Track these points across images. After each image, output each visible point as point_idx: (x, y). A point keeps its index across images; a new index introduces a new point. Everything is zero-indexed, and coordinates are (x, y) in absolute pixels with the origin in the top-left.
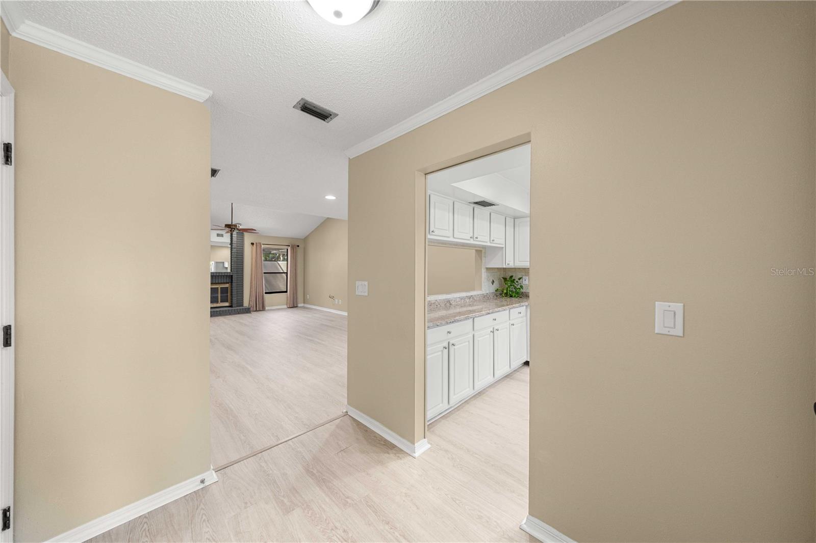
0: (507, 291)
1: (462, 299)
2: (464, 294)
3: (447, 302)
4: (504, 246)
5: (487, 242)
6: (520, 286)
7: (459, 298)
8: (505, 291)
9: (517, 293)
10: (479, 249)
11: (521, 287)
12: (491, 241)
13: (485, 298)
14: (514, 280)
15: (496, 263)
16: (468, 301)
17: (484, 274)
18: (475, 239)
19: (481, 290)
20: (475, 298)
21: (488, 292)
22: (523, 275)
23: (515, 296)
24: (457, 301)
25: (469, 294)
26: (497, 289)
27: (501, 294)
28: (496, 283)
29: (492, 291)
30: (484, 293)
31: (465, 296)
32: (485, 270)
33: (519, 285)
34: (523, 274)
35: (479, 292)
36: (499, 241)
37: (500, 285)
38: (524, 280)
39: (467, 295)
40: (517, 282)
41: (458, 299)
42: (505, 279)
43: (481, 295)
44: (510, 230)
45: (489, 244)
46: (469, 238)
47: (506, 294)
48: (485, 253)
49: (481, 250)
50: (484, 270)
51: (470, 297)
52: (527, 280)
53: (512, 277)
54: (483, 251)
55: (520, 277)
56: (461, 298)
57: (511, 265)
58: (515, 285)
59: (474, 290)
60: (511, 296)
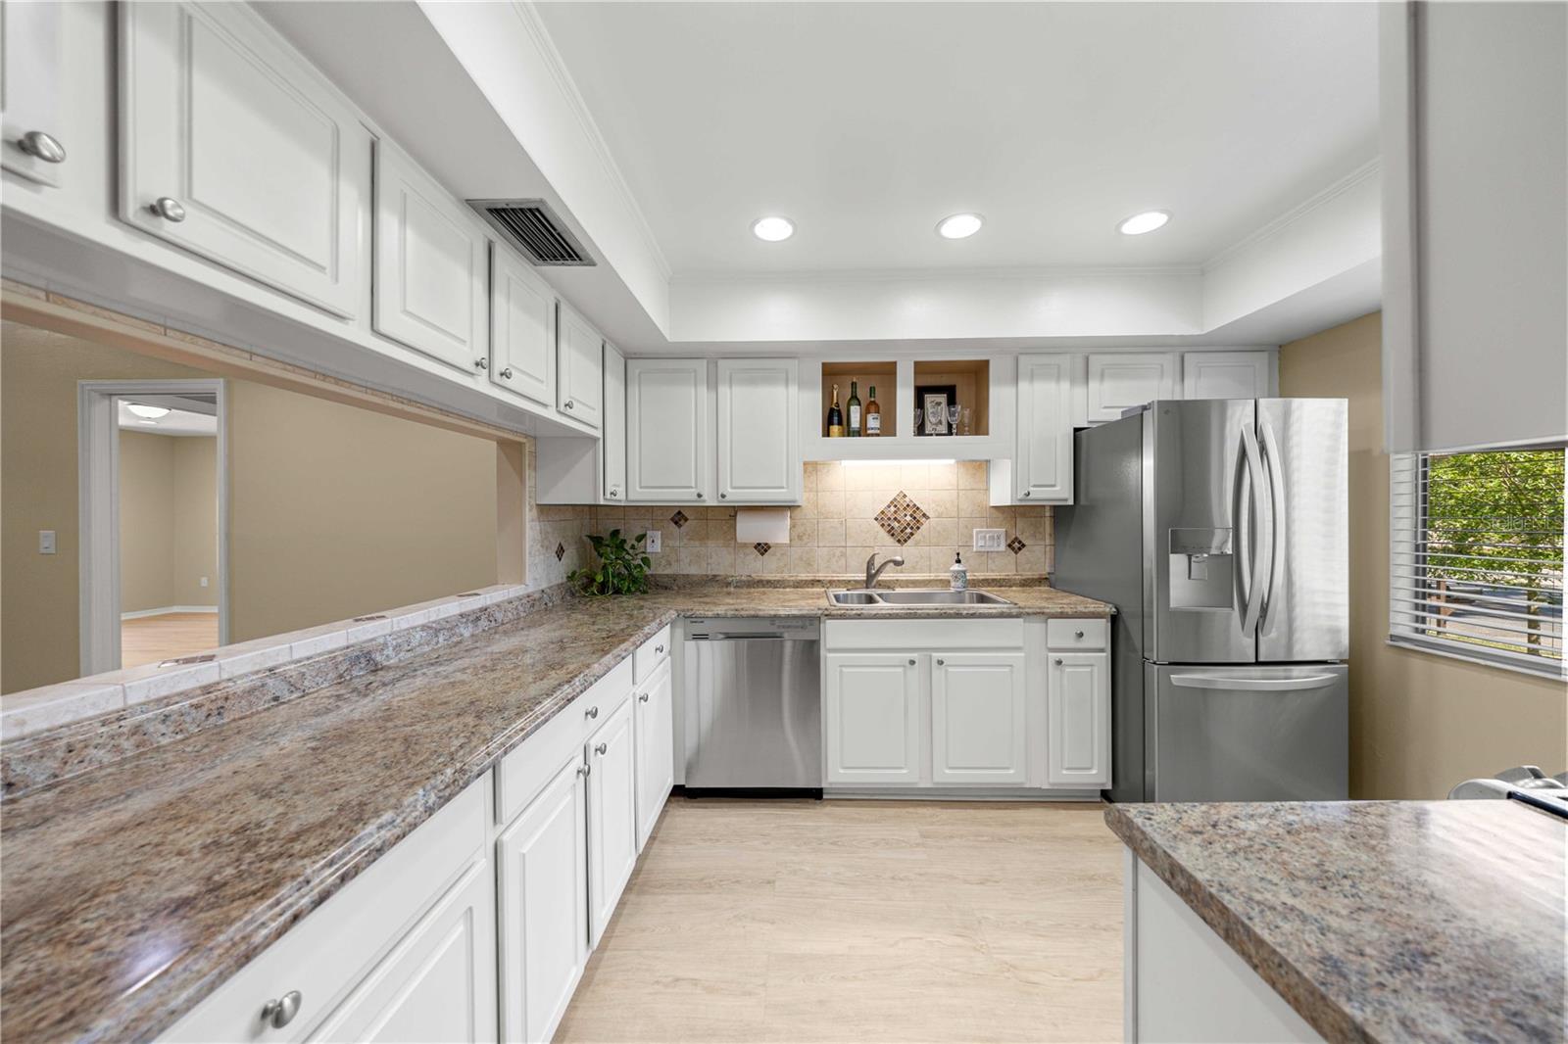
0: (606, 575)
1: (437, 631)
2: (450, 608)
3: (355, 661)
4: (600, 435)
5: (545, 405)
6: (642, 559)
7: (424, 628)
8: (600, 578)
9: (634, 581)
10: (511, 437)
11: (646, 561)
12: (562, 408)
13: (537, 608)
14: (624, 541)
15: (573, 490)
16: (467, 634)
17: (532, 527)
18: (497, 378)
19: (521, 580)
20: (499, 616)
21: (544, 586)
22: (647, 529)
23: (629, 590)
24: (415, 643)
25: (472, 604)
26: (574, 573)
27: (585, 588)
28: (570, 553)
29: (560, 581)
30: (530, 590)
31: (457, 611)
32: (535, 512)
33: (639, 557)
34: (647, 524)
35: (515, 591)
36: (585, 415)
37: (583, 558)
38: (649, 542)
39: (464, 609)
40: (633, 547)
41: (418, 637)
42: (597, 541)
43: (520, 599)
44: (614, 385)
45: (550, 414)
46: (470, 367)
47: (603, 589)
48: (534, 455)
49: (521, 444)
50: (529, 515)
51: (474, 617)
52: (658, 542)
53: (616, 533)
54: (527, 449)
55: (640, 532)
56: (433, 629)
57: (621, 498)
58: (627, 557)
59: (492, 582)
60: (618, 591)
